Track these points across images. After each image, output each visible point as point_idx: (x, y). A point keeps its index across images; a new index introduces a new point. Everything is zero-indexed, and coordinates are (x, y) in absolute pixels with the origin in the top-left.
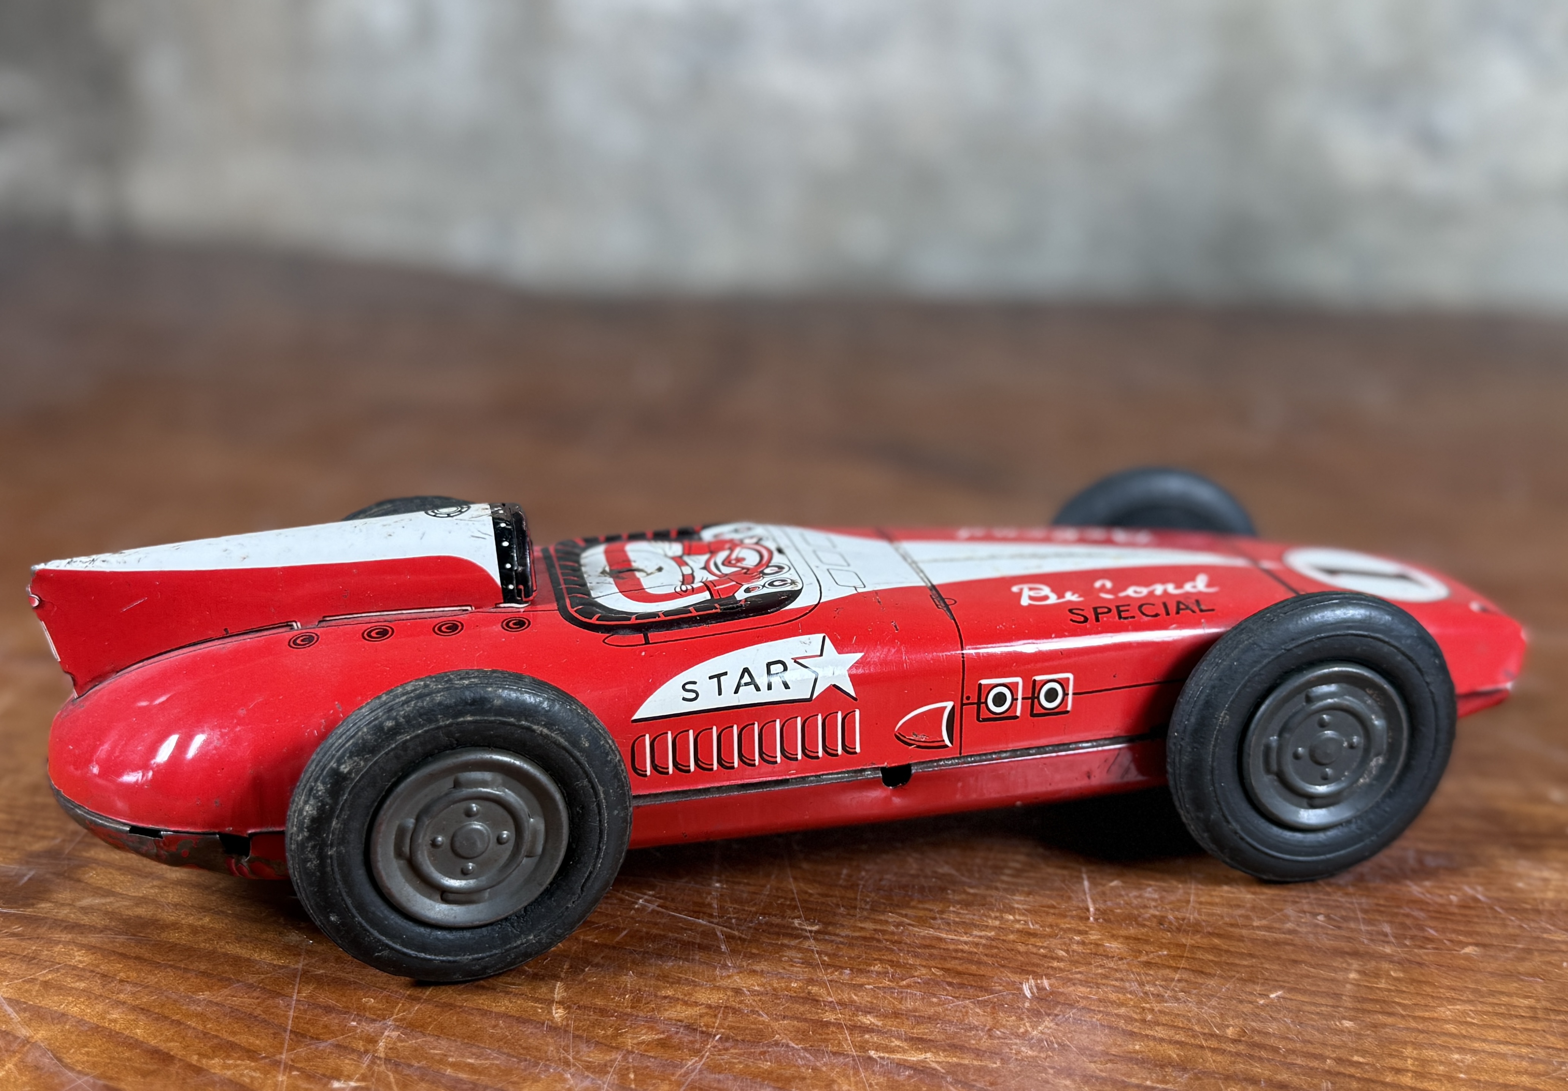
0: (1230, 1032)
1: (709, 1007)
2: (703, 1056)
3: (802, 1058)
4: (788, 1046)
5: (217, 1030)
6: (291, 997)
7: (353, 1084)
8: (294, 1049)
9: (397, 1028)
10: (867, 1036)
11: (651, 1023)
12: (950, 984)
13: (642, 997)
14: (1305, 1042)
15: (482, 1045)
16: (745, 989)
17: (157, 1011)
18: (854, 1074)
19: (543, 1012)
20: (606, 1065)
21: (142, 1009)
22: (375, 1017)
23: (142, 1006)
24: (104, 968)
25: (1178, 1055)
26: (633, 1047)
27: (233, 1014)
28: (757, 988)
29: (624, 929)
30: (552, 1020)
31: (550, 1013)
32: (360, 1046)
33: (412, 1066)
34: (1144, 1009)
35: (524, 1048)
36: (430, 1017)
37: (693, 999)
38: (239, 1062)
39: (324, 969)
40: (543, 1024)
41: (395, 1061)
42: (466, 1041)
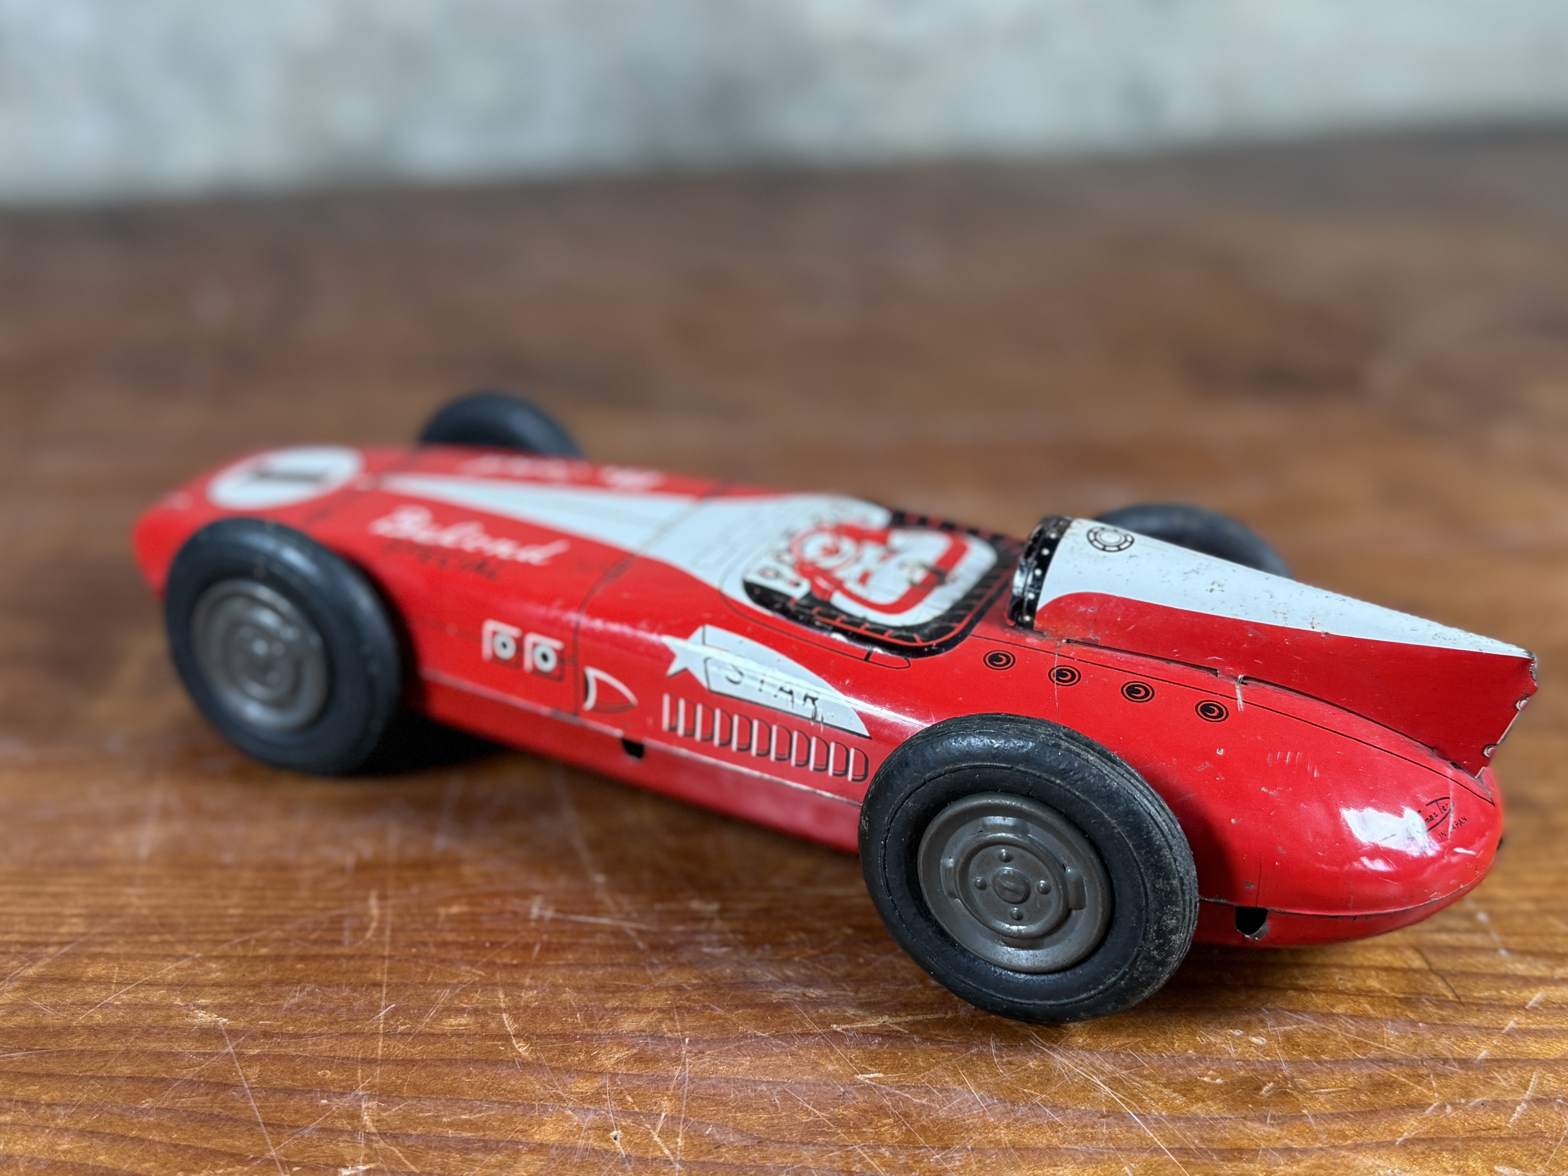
1: (661, 1010)
2: (684, 1064)
3: (777, 1046)
4: (756, 1037)
5: (185, 1140)
6: (243, 1086)
7: (362, 1168)
8: (280, 1143)
9: (371, 1097)
10: (821, 1011)
11: (618, 1039)
12: (866, 941)
13: (593, 1013)
15: (467, 1098)
16: (685, 985)
17: (108, 1131)
18: (831, 1052)
19: (506, 1049)
20: (599, 1093)
21: (92, 1132)
22: (341, 1090)
23: (89, 1129)
24: (19, 1093)
26: (614, 1069)
27: (192, 1118)
28: (694, 981)
29: (534, 944)
30: (519, 1055)
31: (513, 1048)
32: (343, 1124)
33: (411, 1135)
35: (509, 1092)
36: (398, 1078)
37: (641, 1005)
38: (230, 1170)
39: (257, 1047)
40: (514, 1062)
41: (391, 1134)
42: (448, 1096)
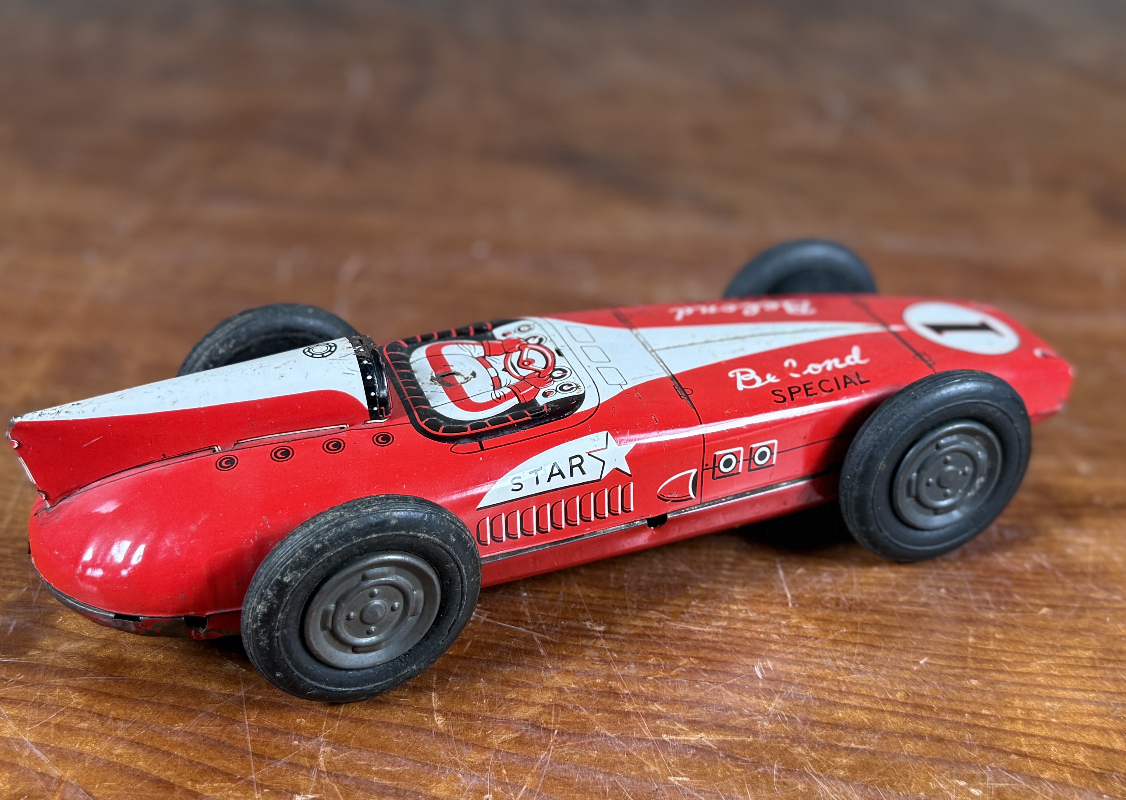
0: (899, 696)
1: (544, 706)
2: (549, 750)
3: (619, 745)
4: (606, 736)
5: (198, 758)
6: (244, 723)
7: (310, 796)
8: (259, 770)
9: (328, 744)
10: (658, 722)
11: (507, 723)
12: (705, 671)
13: (495, 701)
14: (950, 700)
15: (393, 754)
16: (565, 688)
17: (149, 744)
18: (656, 756)
19: (428, 720)
20: (484, 764)
21: (138, 743)
22: (309, 735)
23: (137, 741)
24: (97, 708)
25: (868, 719)
26: (499, 747)
27: (206, 742)
28: (573, 686)
29: (468, 640)
30: (436, 727)
31: (433, 720)
32: (305, 761)
33: (348, 777)
34: (839, 681)
35: (422, 754)
36: (349, 732)
37: (531, 700)
38: (222, 784)
39: (261, 694)
40: (431, 731)
41: (335, 774)
42: (380, 751)
